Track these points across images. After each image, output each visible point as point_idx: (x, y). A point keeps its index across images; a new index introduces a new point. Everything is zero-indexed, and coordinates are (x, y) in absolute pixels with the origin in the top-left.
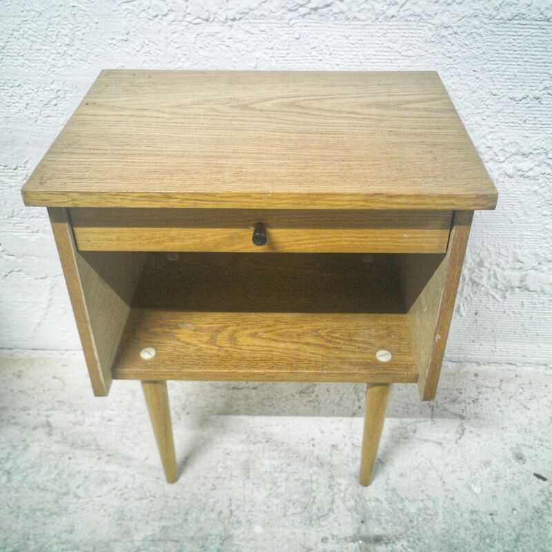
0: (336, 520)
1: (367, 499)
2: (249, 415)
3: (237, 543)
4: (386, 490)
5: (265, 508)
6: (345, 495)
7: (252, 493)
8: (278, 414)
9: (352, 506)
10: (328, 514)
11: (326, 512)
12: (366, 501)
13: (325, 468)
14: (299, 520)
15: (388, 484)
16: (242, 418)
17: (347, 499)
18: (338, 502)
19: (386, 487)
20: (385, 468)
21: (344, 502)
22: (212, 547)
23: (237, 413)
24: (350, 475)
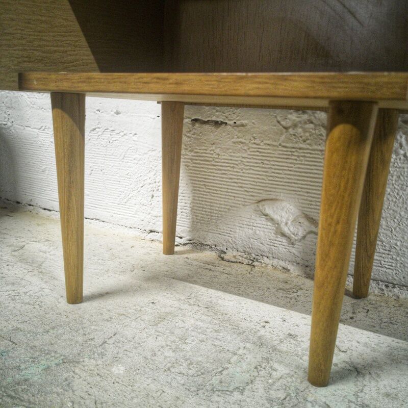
0: (239, 403)
1: (310, 399)
2: (206, 287)
3: (77, 371)
4: (350, 401)
5: (149, 355)
6: (274, 382)
7: (147, 337)
8: (239, 295)
9: (279, 399)
10: (232, 392)
11: (231, 389)
12: (305, 400)
13: (264, 349)
14: (182, 382)
15: (357, 396)
16: (197, 286)
17: (275, 387)
18: (259, 385)
19: (353, 399)
20: (360, 379)
21: (268, 389)
22: (43, 362)
23: (195, 282)
24: (298, 367)
